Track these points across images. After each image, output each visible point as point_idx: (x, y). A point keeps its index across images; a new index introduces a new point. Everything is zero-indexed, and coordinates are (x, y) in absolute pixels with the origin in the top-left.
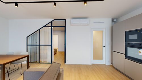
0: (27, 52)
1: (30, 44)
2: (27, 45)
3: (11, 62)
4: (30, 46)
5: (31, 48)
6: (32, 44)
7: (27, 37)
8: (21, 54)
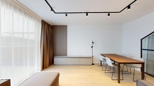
0: (141, 57)
1: (146, 49)
2: (142, 49)
3: (124, 63)
4: (146, 51)
5: (147, 54)
6: (149, 49)
7: (141, 40)
8: (134, 58)
